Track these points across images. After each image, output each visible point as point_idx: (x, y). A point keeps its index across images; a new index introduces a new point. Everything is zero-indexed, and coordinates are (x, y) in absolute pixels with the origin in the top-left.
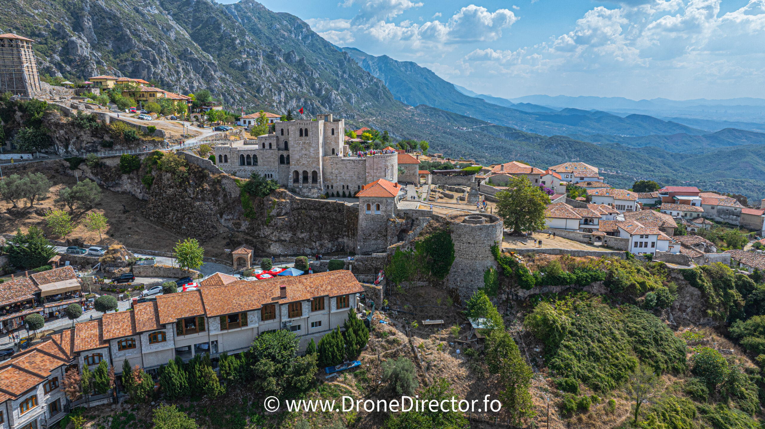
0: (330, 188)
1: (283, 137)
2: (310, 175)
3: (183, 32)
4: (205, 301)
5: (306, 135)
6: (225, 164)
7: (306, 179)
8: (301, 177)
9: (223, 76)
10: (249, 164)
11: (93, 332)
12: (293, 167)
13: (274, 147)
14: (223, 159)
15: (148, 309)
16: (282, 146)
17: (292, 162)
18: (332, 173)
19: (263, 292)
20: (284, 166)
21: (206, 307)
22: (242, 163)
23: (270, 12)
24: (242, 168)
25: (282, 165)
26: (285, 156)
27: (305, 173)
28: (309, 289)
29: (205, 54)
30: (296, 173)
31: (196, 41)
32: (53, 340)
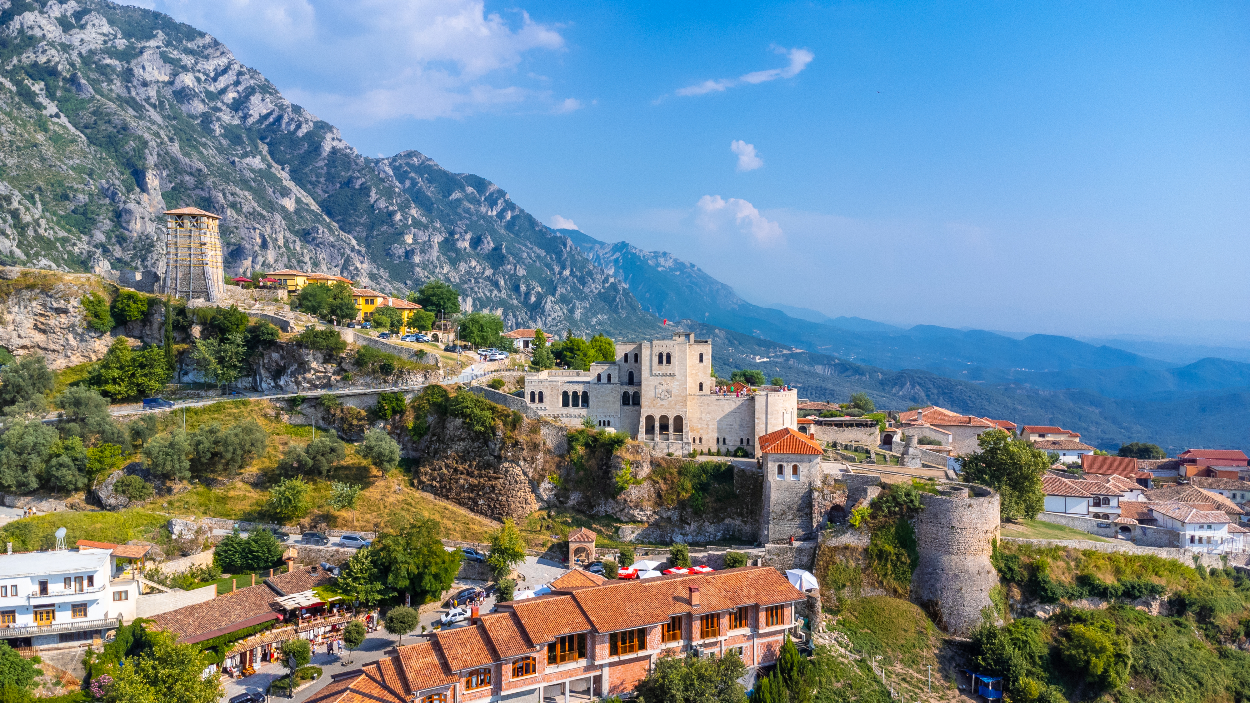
0: (697, 441)
1: (626, 365)
2: (671, 422)
3: (307, 199)
4: (585, 609)
5: (669, 362)
6: (540, 405)
7: (664, 428)
8: (657, 425)
9: (375, 271)
10: (576, 405)
11: (428, 660)
12: (645, 411)
13: (614, 380)
14: (537, 397)
15: (504, 623)
16: (626, 379)
17: (644, 401)
18: (701, 419)
19: (661, 596)
20: (630, 408)
21: (592, 618)
22: (565, 404)
23: (445, 173)
24: (565, 411)
25: (626, 407)
26: (631, 393)
27: (664, 418)
28: (724, 593)
29: (344, 235)
30: (650, 419)
31: (329, 214)
32: (367, 675)
